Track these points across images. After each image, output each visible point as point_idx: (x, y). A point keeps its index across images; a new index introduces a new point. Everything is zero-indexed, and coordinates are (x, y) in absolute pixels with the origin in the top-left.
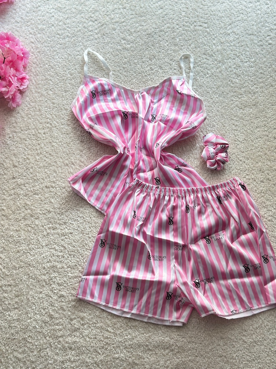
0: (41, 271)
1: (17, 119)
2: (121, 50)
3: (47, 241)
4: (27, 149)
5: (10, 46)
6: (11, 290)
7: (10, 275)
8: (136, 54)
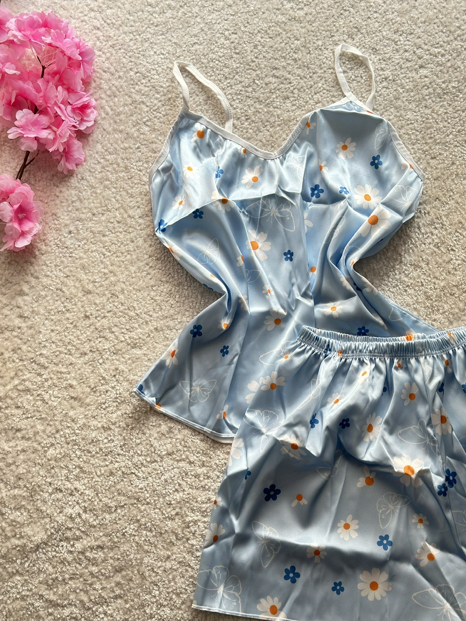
0: (164, 512)
1: (82, 193)
2: (286, 23)
3: (169, 446)
4: (108, 254)
5: (52, 38)
6: (105, 558)
7: (99, 526)
8: (317, 27)
